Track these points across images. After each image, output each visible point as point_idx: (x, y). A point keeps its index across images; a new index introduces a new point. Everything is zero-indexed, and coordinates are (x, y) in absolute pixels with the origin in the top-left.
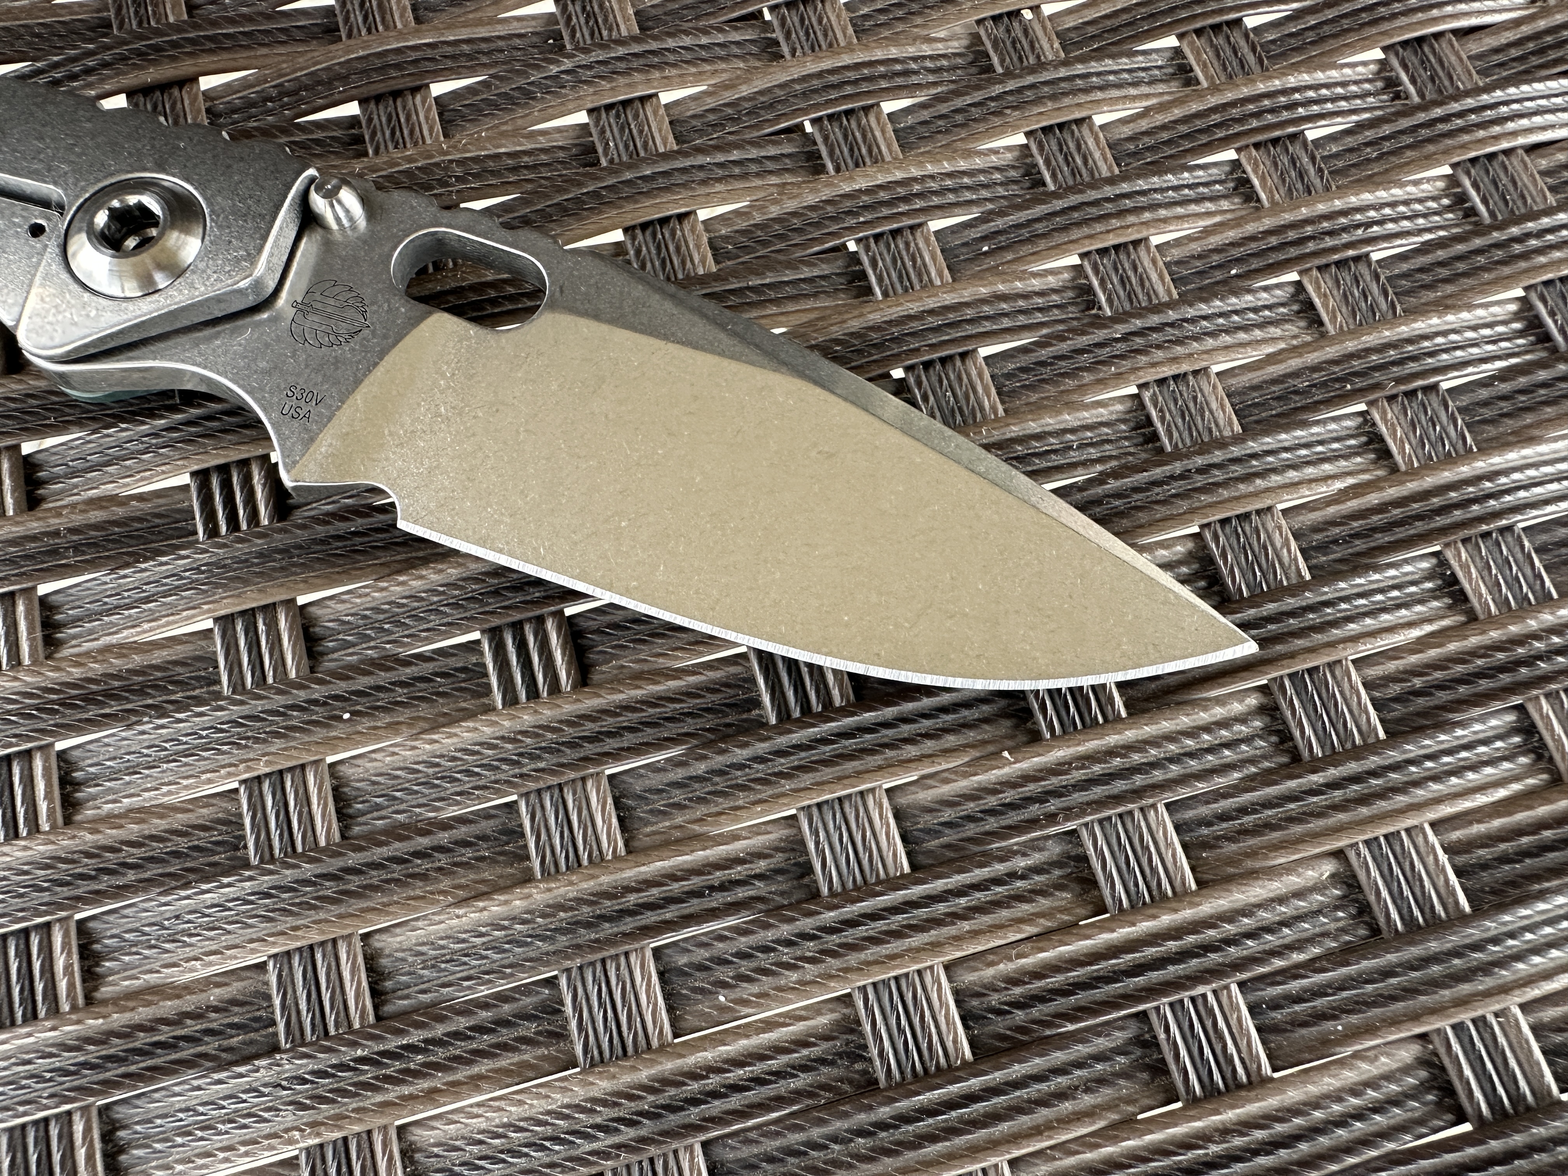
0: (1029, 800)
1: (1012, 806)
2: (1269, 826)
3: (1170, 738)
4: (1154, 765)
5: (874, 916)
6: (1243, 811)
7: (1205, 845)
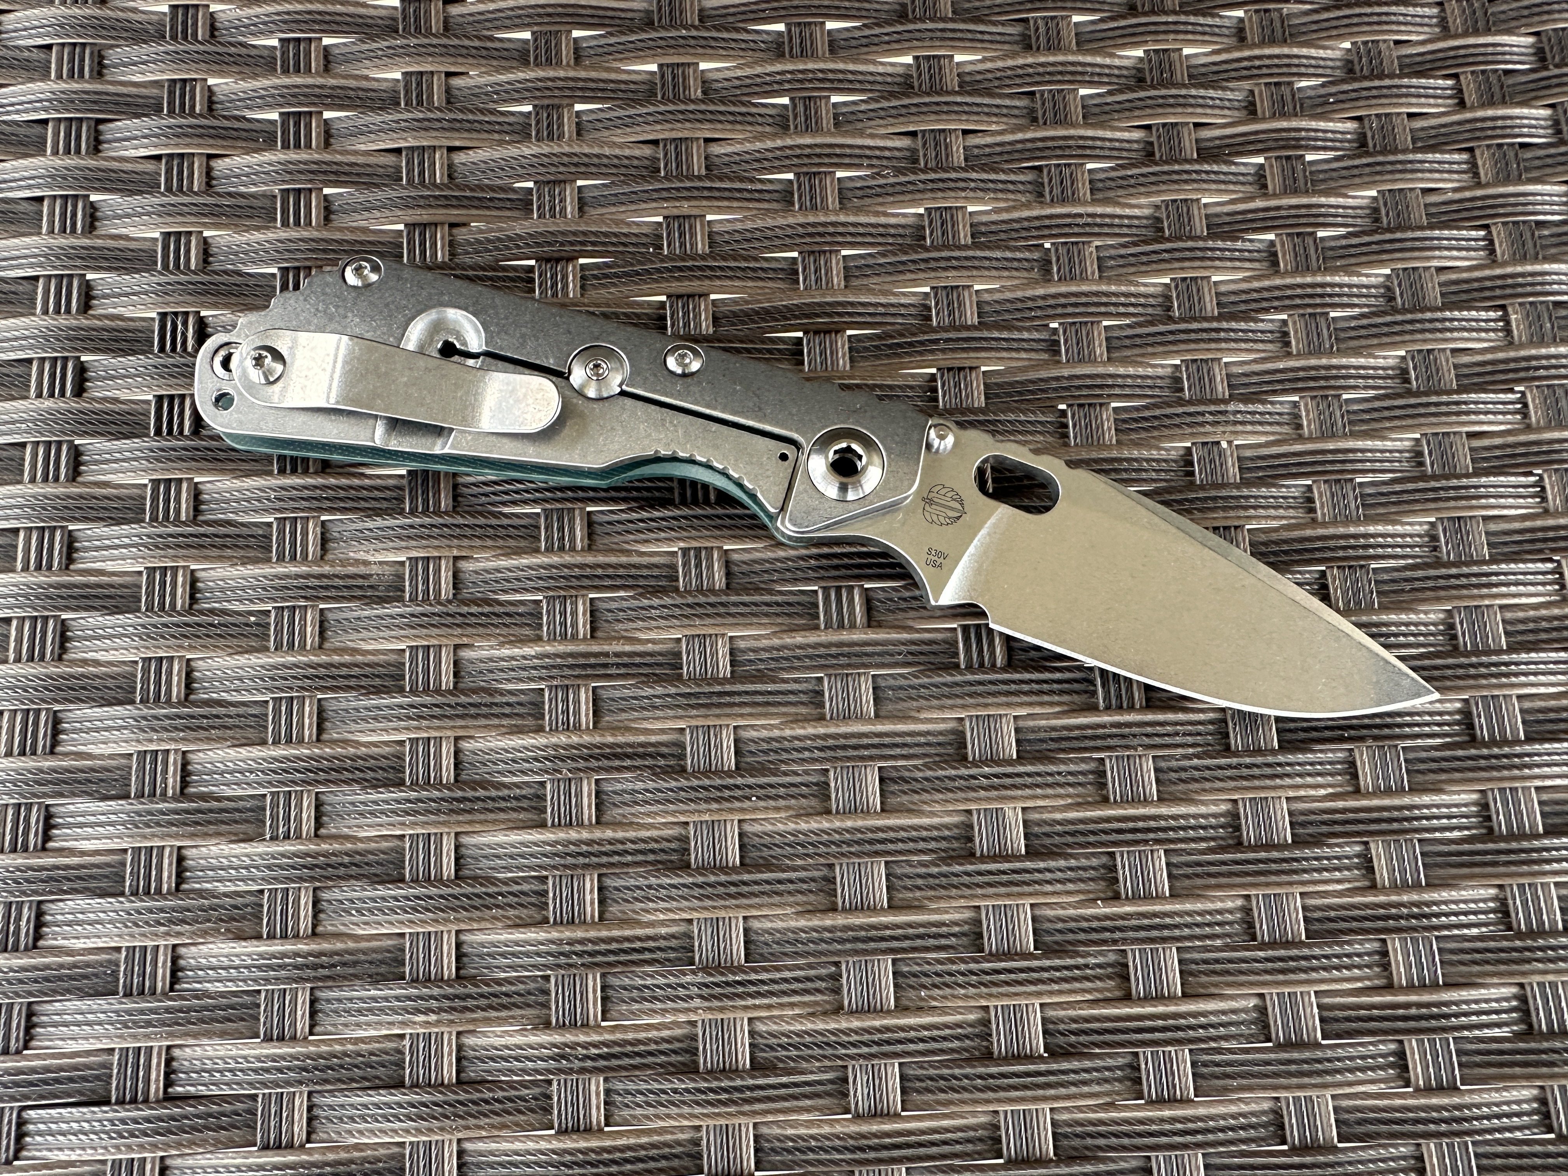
0: (1105, 929)
1: (1094, 930)
2: (1228, 972)
3: (1189, 913)
4: (1176, 926)
5: (1010, 971)
6: (1217, 961)
7: (1191, 974)
